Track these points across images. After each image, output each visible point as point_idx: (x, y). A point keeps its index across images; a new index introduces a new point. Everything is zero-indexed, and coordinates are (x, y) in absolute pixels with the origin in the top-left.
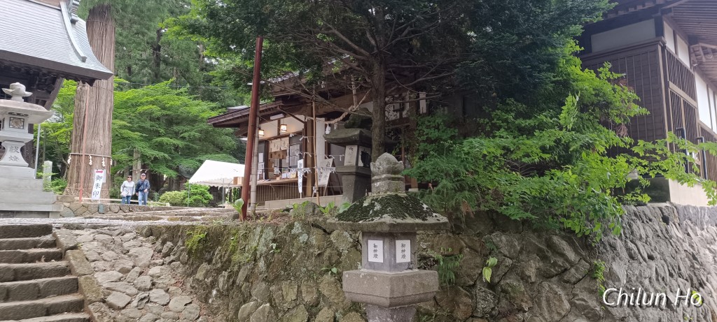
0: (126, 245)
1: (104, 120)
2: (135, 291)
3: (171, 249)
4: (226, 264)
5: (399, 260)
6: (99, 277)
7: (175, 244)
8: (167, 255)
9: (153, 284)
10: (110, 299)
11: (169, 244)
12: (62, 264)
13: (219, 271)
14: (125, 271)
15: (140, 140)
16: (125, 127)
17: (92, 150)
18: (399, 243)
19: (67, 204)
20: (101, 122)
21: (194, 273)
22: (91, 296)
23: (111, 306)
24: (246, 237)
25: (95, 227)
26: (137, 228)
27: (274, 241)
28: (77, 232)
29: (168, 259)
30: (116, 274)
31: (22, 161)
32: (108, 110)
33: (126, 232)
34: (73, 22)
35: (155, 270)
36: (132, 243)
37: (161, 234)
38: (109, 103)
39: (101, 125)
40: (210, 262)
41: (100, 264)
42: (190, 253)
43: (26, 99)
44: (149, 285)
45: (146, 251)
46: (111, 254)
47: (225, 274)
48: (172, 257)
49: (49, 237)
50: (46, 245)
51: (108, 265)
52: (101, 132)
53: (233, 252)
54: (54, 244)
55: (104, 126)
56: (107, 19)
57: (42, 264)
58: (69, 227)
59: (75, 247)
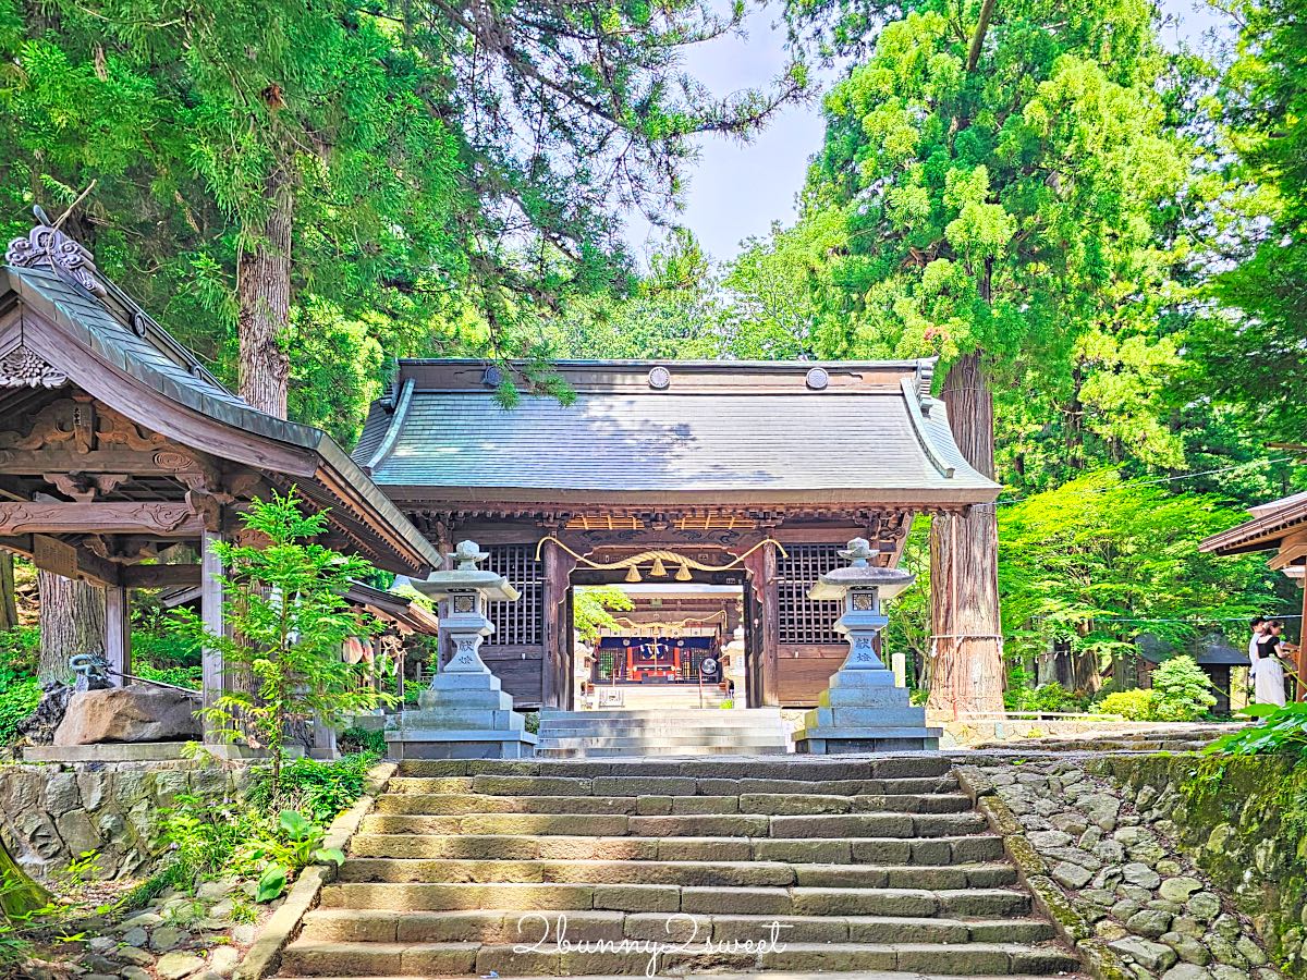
0: (1069, 790)
2: (1097, 863)
3: (1153, 799)
4: (1270, 827)
6: (1037, 839)
7: (1160, 789)
8: (1147, 808)
9: (1128, 856)
11: (1148, 790)
12: (975, 816)
13: (1254, 839)
14: (1075, 831)
17: (966, 626)
21: (1202, 839)
22: (1026, 865)
23: (1062, 884)
29: (1148, 816)
30: (1061, 835)
31: (875, 660)
32: (989, 551)
33: (1067, 770)
34: (925, 410)
35: (1127, 833)
36: (1078, 787)
37: (1129, 772)
38: (991, 538)
40: (1233, 821)
41: (1034, 820)
42: (1191, 805)
44: (1119, 855)
45: (1105, 801)
46: (1046, 804)
47: (1269, 843)
48: (1157, 813)
49: (945, 778)
50: (947, 789)
51: (1046, 821)
54: (957, 787)
57: (949, 816)
59: (991, 792)
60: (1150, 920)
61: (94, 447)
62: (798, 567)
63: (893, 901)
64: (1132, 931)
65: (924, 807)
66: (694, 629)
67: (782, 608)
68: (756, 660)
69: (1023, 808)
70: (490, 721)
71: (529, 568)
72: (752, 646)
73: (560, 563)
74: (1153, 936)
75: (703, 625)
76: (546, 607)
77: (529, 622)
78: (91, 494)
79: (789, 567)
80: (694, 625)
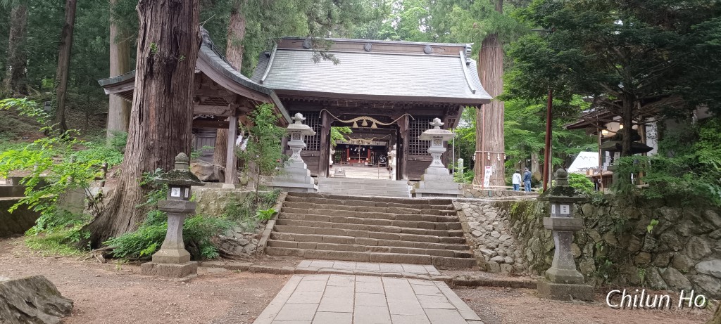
0: (484, 211)
1: (498, 124)
2: (484, 231)
3: (505, 214)
4: (525, 221)
5: (562, 212)
6: (470, 223)
7: (507, 211)
8: (503, 217)
9: (494, 229)
10: (473, 233)
11: (504, 211)
12: (456, 217)
13: (522, 224)
14: (481, 222)
15: (530, 136)
16: (516, 126)
17: (490, 148)
18: (562, 206)
19: (469, 190)
20: (496, 126)
21: (513, 225)
22: (465, 230)
23: (474, 236)
24: (533, 207)
25: (471, 201)
26: (491, 203)
27: (543, 209)
28: (462, 203)
29: (503, 219)
30: (477, 223)
31: (441, 165)
32: (500, 116)
33: (486, 205)
34: (468, 64)
35: (496, 223)
36: (487, 210)
37: (501, 206)
38: (501, 110)
39: (496, 128)
40: (520, 220)
41: (471, 218)
42: (512, 215)
43: (442, 127)
44: (491, 229)
45: (493, 214)
46: (476, 214)
47: (525, 225)
48: (505, 218)
49: (450, 205)
50: (449, 209)
51: (474, 219)
52: (496, 134)
53: (528, 214)
54: (453, 208)
55: (498, 129)
56: (496, 43)
57: (447, 217)
58: (459, 201)
59: (460, 210)
60: (492, 245)
61: (200, 88)
62: (417, 125)
63: (427, 238)
64: (488, 248)
65: (441, 213)
66: (377, 142)
67: (411, 141)
68: (400, 160)
69: (469, 215)
70: (304, 180)
71: (316, 121)
72: (399, 155)
73: (328, 120)
74: (493, 249)
75: (381, 140)
76: (322, 136)
77: (315, 142)
78: (198, 103)
79: (414, 125)
80: (377, 140)
